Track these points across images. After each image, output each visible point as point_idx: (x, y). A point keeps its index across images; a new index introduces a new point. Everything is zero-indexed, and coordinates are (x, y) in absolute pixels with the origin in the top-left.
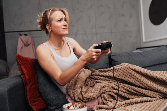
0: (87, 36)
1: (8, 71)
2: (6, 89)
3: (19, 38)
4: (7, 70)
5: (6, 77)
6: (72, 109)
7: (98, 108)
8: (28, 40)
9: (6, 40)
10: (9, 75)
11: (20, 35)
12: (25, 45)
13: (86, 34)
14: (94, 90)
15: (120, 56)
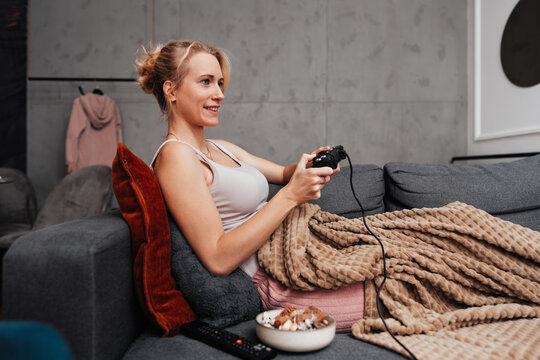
0: (296, 109)
1: (32, 207)
2: (92, 250)
3: (77, 101)
4: (28, 204)
5: (28, 226)
6: (290, 330)
7: (369, 329)
8: (104, 109)
9: (29, 104)
10: (39, 218)
11: (78, 93)
12: (92, 125)
13: (293, 101)
14: (357, 259)
15: (419, 174)
